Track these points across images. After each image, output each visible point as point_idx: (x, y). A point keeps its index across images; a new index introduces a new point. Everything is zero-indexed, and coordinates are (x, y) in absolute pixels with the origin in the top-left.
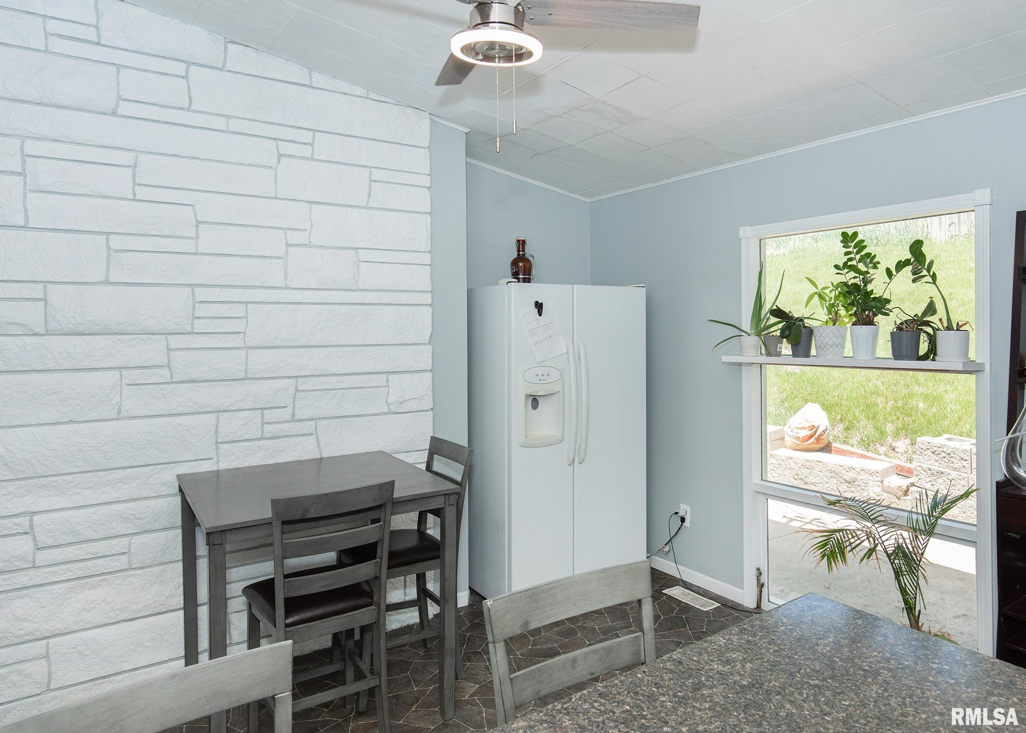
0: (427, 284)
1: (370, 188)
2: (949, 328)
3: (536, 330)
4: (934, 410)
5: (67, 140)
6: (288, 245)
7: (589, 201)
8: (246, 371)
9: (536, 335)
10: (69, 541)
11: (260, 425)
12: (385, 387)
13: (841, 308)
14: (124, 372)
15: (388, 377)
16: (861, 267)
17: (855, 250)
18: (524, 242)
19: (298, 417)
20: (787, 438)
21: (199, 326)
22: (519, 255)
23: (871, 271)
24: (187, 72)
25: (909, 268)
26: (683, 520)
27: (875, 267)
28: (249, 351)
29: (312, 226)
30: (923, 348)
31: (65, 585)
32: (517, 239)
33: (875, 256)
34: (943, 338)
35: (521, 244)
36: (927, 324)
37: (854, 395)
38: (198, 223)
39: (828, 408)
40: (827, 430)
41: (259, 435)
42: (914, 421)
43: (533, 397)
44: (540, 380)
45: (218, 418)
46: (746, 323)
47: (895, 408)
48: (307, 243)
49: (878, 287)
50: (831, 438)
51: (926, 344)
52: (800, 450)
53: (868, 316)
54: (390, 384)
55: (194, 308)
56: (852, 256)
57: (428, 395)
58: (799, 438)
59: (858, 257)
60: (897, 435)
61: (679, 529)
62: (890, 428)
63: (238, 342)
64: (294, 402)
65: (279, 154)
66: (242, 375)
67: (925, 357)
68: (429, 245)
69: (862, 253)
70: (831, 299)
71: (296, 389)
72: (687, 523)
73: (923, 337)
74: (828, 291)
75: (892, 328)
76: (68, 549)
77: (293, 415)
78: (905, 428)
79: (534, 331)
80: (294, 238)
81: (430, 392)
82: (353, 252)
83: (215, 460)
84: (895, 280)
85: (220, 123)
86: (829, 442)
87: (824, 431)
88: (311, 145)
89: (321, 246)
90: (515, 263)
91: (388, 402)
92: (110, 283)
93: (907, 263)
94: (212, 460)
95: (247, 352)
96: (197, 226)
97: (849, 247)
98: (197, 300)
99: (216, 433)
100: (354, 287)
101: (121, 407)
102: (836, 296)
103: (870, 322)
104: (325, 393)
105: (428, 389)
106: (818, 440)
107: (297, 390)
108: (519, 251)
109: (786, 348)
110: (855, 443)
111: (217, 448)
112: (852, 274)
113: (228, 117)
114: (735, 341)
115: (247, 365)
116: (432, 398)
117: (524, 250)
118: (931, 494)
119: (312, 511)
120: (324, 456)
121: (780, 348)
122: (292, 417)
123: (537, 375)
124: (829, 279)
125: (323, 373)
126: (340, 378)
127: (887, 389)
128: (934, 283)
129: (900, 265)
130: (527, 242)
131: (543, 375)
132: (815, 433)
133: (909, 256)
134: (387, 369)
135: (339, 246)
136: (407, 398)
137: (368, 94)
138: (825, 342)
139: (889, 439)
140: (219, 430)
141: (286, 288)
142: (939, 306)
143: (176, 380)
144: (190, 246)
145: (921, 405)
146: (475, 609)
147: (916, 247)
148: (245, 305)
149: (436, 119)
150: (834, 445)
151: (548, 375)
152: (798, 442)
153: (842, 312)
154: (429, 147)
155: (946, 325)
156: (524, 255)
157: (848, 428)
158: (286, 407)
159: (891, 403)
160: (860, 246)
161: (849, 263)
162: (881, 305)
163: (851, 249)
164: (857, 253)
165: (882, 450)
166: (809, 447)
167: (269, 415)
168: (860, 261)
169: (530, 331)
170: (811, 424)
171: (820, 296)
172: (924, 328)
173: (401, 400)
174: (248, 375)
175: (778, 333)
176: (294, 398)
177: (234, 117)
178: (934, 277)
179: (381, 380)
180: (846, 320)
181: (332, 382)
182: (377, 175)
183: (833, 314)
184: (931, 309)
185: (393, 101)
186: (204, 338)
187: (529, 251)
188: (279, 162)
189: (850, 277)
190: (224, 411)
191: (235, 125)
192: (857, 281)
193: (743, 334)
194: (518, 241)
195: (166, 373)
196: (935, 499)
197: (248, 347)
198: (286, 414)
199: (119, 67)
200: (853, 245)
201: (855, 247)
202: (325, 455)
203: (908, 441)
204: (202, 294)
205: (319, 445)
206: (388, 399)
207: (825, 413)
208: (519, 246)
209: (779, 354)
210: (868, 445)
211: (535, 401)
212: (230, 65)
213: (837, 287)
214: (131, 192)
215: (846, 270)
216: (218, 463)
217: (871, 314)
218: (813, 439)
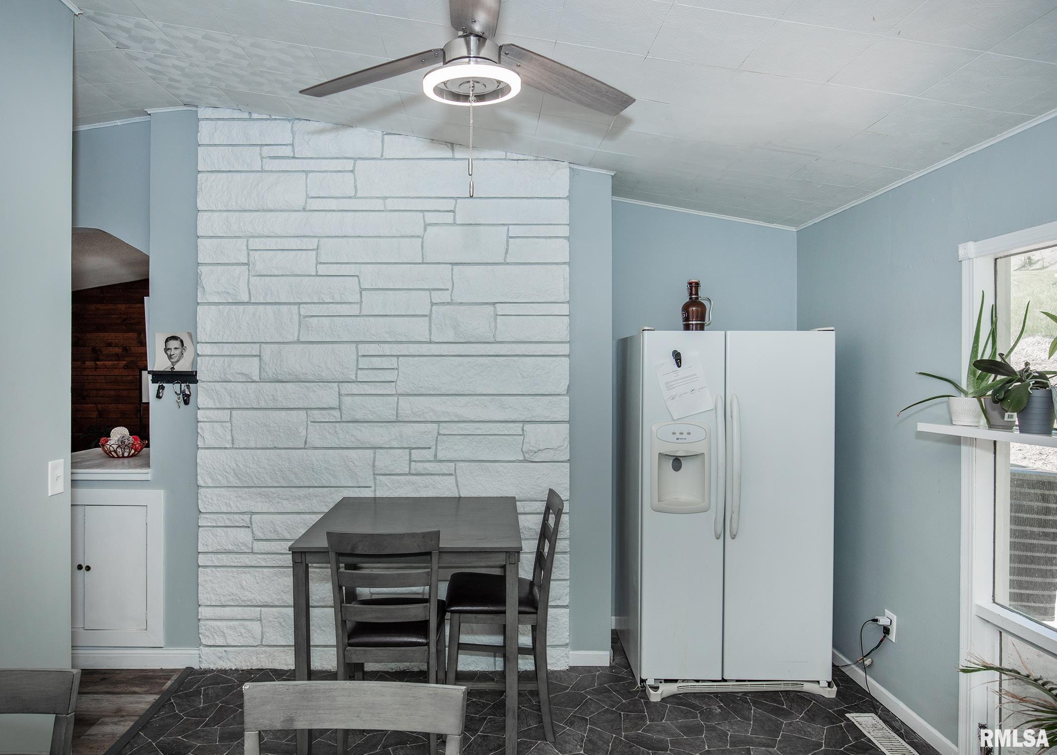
0: (564, 334)
1: (508, 245)
3: (674, 383)
5: (274, 235)
6: (432, 304)
7: (795, 230)
8: (397, 414)
9: (674, 388)
10: (273, 538)
11: (408, 462)
12: (521, 435)
14: (309, 412)
15: (523, 426)
18: (697, 284)
19: (440, 457)
21: (362, 376)
22: (691, 298)
24: (354, 167)
26: (886, 631)
28: (400, 398)
29: (453, 286)
31: (271, 570)
32: (689, 281)
35: (694, 287)
38: (362, 290)
41: (407, 470)
43: (675, 458)
44: (678, 439)
45: (375, 453)
46: (963, 378)
48: (450, 301)
54: (525, 433)
55: (357, 361)
57: (565, 446)
61: (881, 641)
63: (390, 389)
64: (436, 445)
65: (425, 224)
66: (393, 418)
68: (567, 295)
71: (438, 432)
72: (893, 636)
76: (273, 543)
77: (436, 456)
79: (671, 384)
80: (437, 297)
81: (567, 443)
82: (491, 308)
83: (373, 489)
85: (379, 205)
88: (454, 212)
89: (461, 303)
90: (686, 308)
91: (523, 450)
92: (301, 342)
94: (371, 488)
95: (398, 399)
96: (361, 293)
98: (360, 355)
99: (374, 466)
100: (492, 340)
101: (307, 439)
104: (464, 438)
105: (564, 440)
107: (439, 434)
108: (691, 294)
111: (375, 479)
113: (385, 198)
115: (397, 410)
116: (569, 449)
117: (697, 294)
119: (360, 548)
120: (462, 495)
121: (1010, 416)
122: (434, 458)
123: (674, 433)
125: (461, 419)
126: (476, 425)
130: (701, 284)
131: (681, 434)
134: (522, 418)
135: (477, 302)
136: (541, 447)
137: (506, 155)
140: (377, 464)
141: (431, 342)
143: (344, 420)
144: (354, 310)
146: (613, 673)
148: (396, 358)
149: (575, 167)
151: (689, 434)
154: (568, 197)
156: (697, 298)
158: (430, 448)
167: (415, 454)
169: (666, 383)
173: (536, 450)
174: (398, 419)
176: (437, 440)
177: (389, 197)
179: (516, 428)
181: (470, 428)
182: (514, 231)
185: (532, 158)
186: (365, 386)
187: (703, 294)
188: (425, 230)
190: (381, 448)
191: (391, 205)
194: (690, 284)
195: (336, 413)
197: (398, 394)
198: (428, 454)
199: (306, 172)
202: (464, 493)
204: (364, 349)
205: (457, 485)
206: (523, 448)
208: (691, 290)
211: (677, 463)
212: (386, 155)
214: (315, 269)
216: (375, 491)
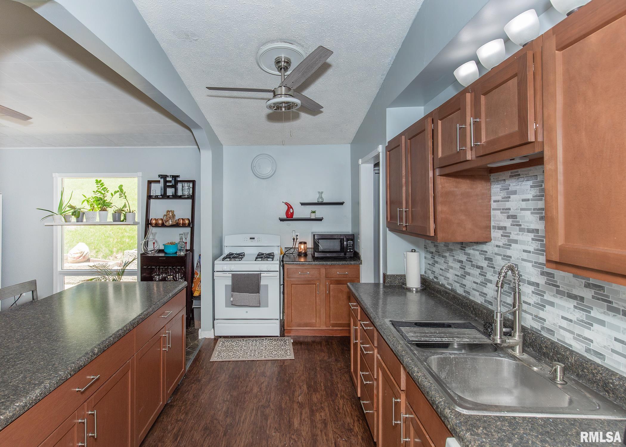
2: (130, 212)
4: (132, 241)
13: (95, 205)
16: (103, 192)
17: (101, 186)
20: (69, 258)
23: (106, 193)
25: (118, 193)
27: (107, 192)
30: (122, 218)
33: (107, 189)
34: (128, 215)
36: (123, 211)
37: (100, 238)
39: (88, 244)
40: (88, 253)
42: (124, 246)
46: (56, 210)
47: (117, 242)
49: (108, 199)
50: (90, 257)
51: (123, 217)
52: (76, 263)
53: (105, 208)
56: (99, 188)
58: (75, 258)
59: (102, 188)
60: (117, 252)
62: (115, 250)
67: (123, 221)
69: (103, 187)
70: (91, 202)
73: (122, 215)
74: (90, 199)
75: (113, 212)
78: (121, 249)
84: (114, 197)
86: (89, 258)
87: (87, 254)
93: (118, 191)
97: (98, 185)
102: (93, 201)
103: (105, 210)
106: (84, 257)
109: (74, 219)
110: (100, 257)
112: (100, 194)
114: (51, 217)
118: (124, 262)
121: (71, 219)
124: (90, 195)
127: (114, 235)
128: (126, 198)
129: (116, 192)
132: (83, 254)
133: (119, 190)
138: (89, 217)
139: (115, 254)
142: (127, 206)
145: (127, 240)
147: (121, 187)
150: (91, 259)
152: (74, 260)
153: (96, 206)
155: (129, 211)
157: (97, 252)
159: (115, 240)
160: (102, 185)
161: (98, 190)
162: (109, 205)
163: (99, 186)
164: (101, 187)
165: (111, 258)
166: (80, 261)
168: (102, 190)
170: (81, 251)
171: (87, 200)
172: (123, 212)
175: (71, 214)
178: (126, 197)
180: (97, 209)
183: (92, 207)
184: (125, 206)
189: (99, 195)
192: (101, 196)
193: (54, 214)
196: (125, 263)
200: (100, 184)
201: (100, 185)
203: (122, 254)
207: (87, 246)
209: (70, 222)
210: (106, 257)
213: (94, 198)
215: (98, 193)
217: (106, 207)
218: (81, 257)
